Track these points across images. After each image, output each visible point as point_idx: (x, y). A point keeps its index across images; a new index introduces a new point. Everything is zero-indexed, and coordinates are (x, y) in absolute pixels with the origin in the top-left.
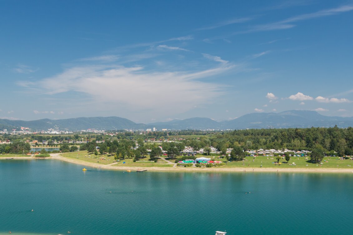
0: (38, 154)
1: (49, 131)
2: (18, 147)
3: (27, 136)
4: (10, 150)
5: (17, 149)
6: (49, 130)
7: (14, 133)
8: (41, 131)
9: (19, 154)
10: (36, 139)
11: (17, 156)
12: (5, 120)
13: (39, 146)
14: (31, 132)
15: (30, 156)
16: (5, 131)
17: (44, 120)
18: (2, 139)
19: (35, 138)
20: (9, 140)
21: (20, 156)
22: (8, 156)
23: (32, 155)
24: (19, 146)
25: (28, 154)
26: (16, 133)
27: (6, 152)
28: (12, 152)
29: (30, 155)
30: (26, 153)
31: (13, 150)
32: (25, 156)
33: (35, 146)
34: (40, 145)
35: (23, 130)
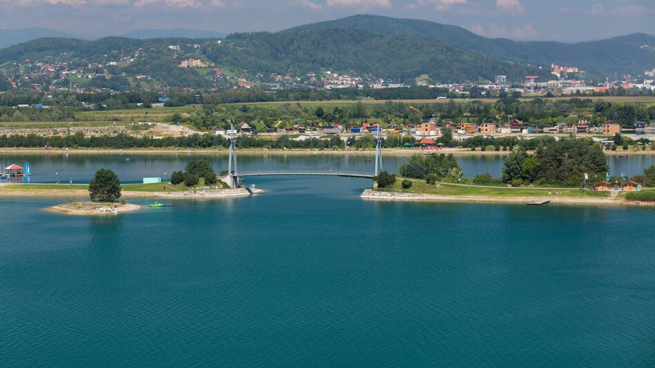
0: (633, 189)
1: (648, 78)
2: (567, 161)
3: (578, 102)
4: (537, 170)
5: (561, 168)
6: (646, 73)
7: (529, 88)
8: (620, 79)
9: (568, 185)
10: (612, 119)
11: (563, 195)
12: (499, 42)
13: (625, 148)
14: (588, 85)
15: (605, 194)
16: (500, 84)
17: (630, 38)
18: (497, 117)
19: (607, 112)
20: (520, 119)
21: (571, 195)
22: (531, 194)
23: (614, 191)
24: (570, 157)
25: (600, 189)
26: (536, 88)
27: (524, 178)
28: (543, 179)
29: (606, 189)
30: (593, 183)
31: (548, 172)
32: (589, 194)
33: (614, 149)
34: (631, 142)
35: (559, 75)
